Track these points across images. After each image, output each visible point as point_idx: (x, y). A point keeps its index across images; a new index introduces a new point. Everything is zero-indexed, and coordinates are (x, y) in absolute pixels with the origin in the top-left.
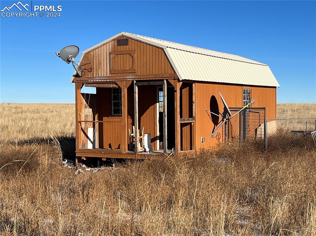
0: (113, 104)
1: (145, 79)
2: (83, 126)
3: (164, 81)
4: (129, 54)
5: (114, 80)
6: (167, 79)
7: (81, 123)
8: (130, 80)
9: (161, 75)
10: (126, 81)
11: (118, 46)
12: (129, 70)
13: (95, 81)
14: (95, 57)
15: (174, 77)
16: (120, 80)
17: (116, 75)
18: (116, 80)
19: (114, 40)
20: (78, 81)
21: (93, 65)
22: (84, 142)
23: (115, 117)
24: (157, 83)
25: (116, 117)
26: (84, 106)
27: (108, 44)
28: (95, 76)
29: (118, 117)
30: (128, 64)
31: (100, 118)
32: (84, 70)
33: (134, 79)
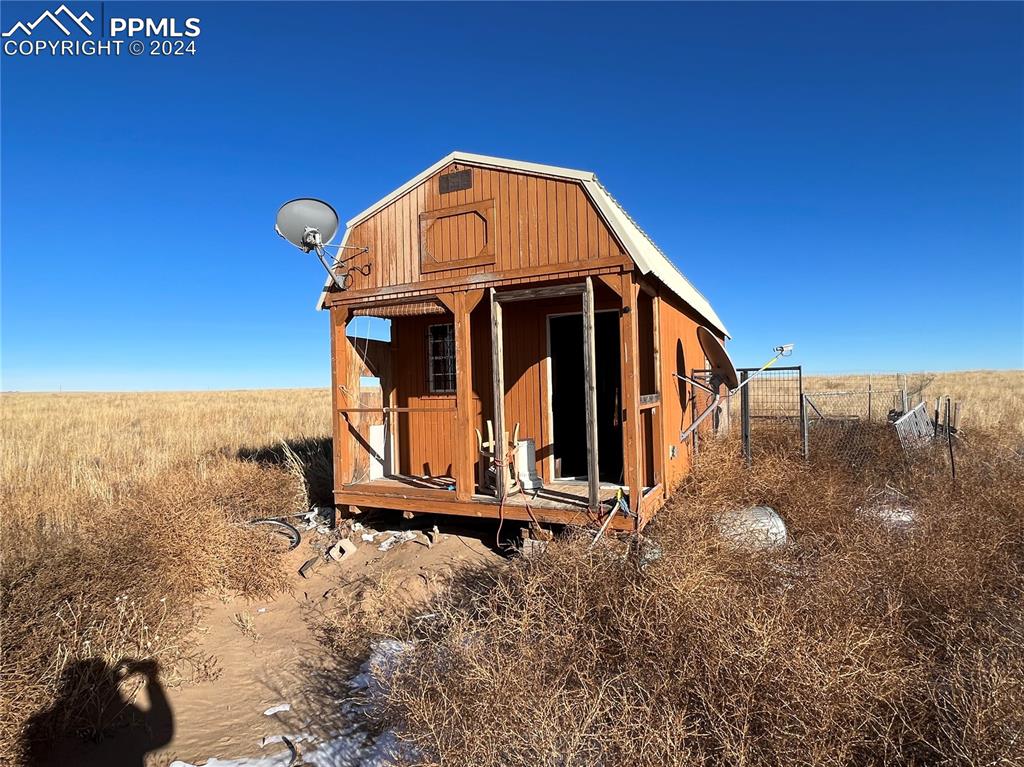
0: (431, 364)
1: (524, 281)
2: (356, 420)
3: (585, 281)
4: (475, 212)
5: (433, 292)
6: (596, 276)
7: (346, 416)
8: (479, 286)
9: (576, 264)
10: (466, 291)
11: (441, 194)
12: (476, 258)
13: (380, 298)
14: (379, 234)
15: (621, 266)
16: (449, 290)
17: (438, 276)
18: (438, 291)
19: (430, 178)
20: (338, 303)
21: (376, 255)
22: (361, 463)
23: (436, 398)
24: (563, 291)
25: (441, 397)
26: (357, 370)
27: (414, 193)
28: (379, 285)
29: (446, 397)
30: (471, 241)
31: (402, 402)
32: (351, 273)
33: (491, 284)
